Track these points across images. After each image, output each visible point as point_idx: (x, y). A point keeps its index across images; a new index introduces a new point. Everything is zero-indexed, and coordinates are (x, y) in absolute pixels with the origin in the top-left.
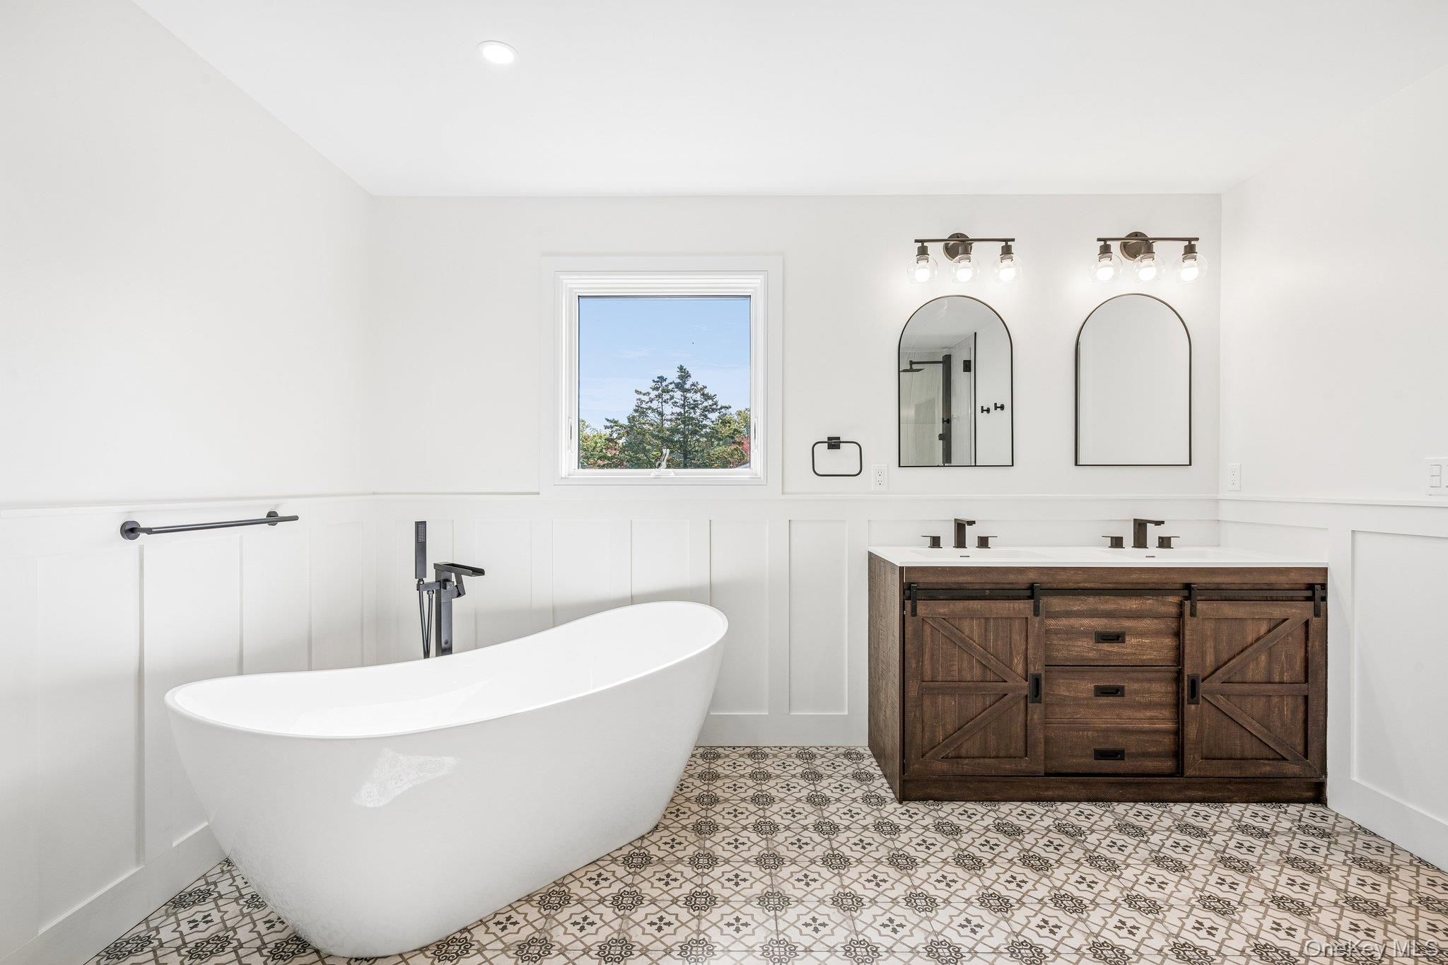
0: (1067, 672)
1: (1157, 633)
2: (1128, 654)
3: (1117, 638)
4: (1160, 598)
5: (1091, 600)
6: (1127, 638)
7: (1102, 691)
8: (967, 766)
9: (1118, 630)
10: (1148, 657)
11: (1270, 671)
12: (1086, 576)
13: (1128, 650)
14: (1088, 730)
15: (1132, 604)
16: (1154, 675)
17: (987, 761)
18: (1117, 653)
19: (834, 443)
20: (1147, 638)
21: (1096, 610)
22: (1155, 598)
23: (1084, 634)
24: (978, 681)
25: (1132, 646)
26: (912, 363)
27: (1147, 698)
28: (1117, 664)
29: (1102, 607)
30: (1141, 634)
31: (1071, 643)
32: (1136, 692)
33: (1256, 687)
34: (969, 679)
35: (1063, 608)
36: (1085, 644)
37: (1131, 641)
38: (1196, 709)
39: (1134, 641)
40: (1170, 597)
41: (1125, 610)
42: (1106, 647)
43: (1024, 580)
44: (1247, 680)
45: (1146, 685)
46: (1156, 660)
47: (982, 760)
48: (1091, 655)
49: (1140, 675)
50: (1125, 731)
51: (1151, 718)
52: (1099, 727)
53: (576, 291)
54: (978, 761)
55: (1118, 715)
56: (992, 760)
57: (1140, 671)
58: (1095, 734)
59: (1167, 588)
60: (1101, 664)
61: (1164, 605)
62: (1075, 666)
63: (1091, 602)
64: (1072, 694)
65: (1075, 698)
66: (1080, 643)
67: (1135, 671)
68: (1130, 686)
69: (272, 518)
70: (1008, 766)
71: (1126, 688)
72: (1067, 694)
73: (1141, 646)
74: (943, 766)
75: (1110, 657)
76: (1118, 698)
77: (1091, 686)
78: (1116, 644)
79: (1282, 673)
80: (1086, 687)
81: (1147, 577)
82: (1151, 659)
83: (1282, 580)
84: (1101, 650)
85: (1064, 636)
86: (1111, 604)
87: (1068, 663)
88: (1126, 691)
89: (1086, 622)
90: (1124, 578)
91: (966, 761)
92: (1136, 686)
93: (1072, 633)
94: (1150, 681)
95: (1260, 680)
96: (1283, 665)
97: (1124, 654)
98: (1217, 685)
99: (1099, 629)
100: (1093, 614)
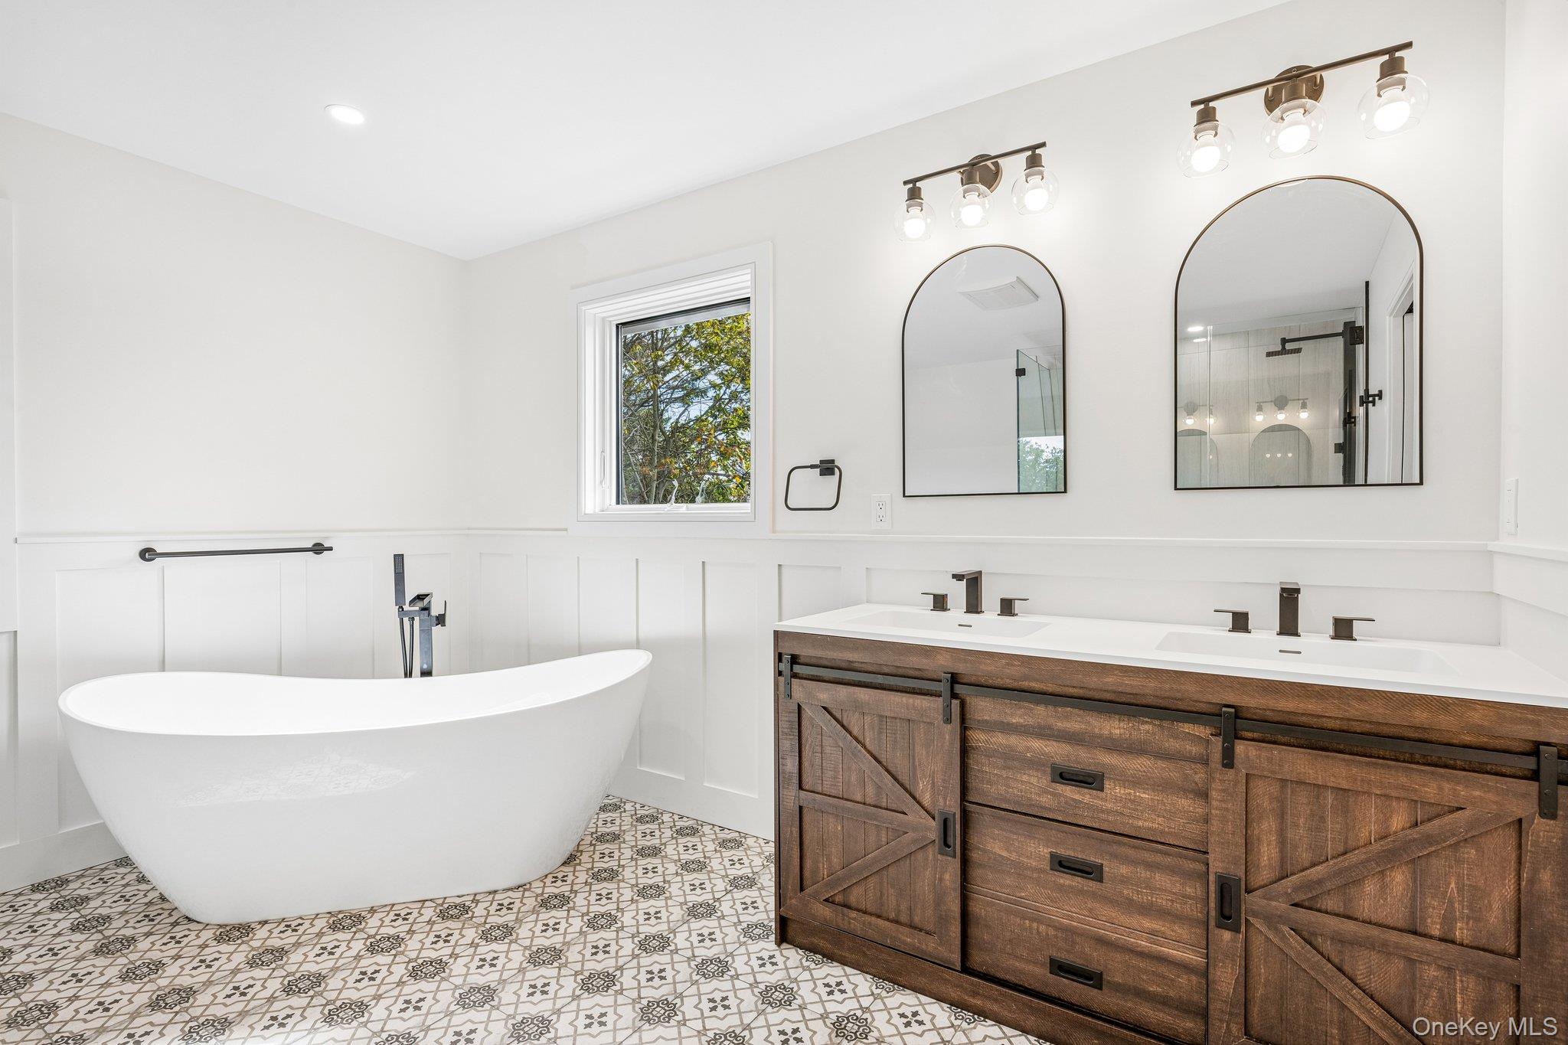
0: (1002, 819)
1: (1164, 786)
2: (1109, 812)
3: (1090, 780)
4: (1166, 724)
5: (1040, 710)
6: (1107, 784)
7: (1061, 864)
8: (855, 922)
9: (1093, 768)
10: (1146, 824)
11: (1415, 909)
12: (1026, 671)
13: (1110, 806)
14: (1039, 921)
15: (1115, 727)
16: (1159, 858)
17: (880, 922)
18: (1089, 807)
19: (827, 468)
20: (1145, 790)
21: (1050, 728)
22: (1157, 722)
23: (1034, 763)
24: (870, 805)
25: (1117, 800)
26: (1284, 341)
27: (1145, 897)
28: (1090, 825)
29: (1060, 725)
30: (1136, 782)
31: (1010, 775)
32: (1124, 881)
33: (1375, 932)
34: (859, 798)
35: (995, 717)
36: (1034, 781)
37: (1113, 790)
38: (1233, 940)
39: (1119, 791)
40: (1186, 725)
41: (1100, 736)
42: (1069, 791)
43: (940, 666)
44: (1358, 915)
45: (1143, 873)
46: (1162, 832)
47: (873, 918)
48: (1045, 800)
49: (1131, 852)
50: (1102, 941)
51: (1153, 933)
52: (1058, 922)
53: (611, 319)
54: (867, 918)
55: (1090, 910)
56: (886, 923)
57: (1135, 847)
58: (1051, 932)
59: (1182, 707)
60: (1060, 818)
61: (1176, 738)
62: (1016, 812)
63: (1041, 714)
64: (1014, 856)
65: (1017, 865)
66: (1025, 778)
67: (1119, 843)
68: (1110, 868)
69: (318, 549)
70: (908, 939)
71: (1106, 869)
72: (1005, 854)
73: (1133, 802)
74: (825, 912)
75: (1077, 811)
76: (1091, 883)
77: (1045, 851)
78: (1086, 790)
79: (1448, 920)
80: (1037, 850)
81: (1135, 683)
82: (1150, 829)
83: (1447, 725)
84: (1060, 795)
85: (1000, 762)
86: (1077, 721)
87: (1004, 806)
88: (1105, 875)
89: (1037, 744)
90: (1093, 681)
91: (854, 914)
92: (1124, 870)
93: (1012, 760)
94: (1149, 866)
95: (1390, 922)
96: (1451, 903)
97: (1103, 811)
98: (1280, 906)
99: (1058, 760)
100: (1043, 732)
